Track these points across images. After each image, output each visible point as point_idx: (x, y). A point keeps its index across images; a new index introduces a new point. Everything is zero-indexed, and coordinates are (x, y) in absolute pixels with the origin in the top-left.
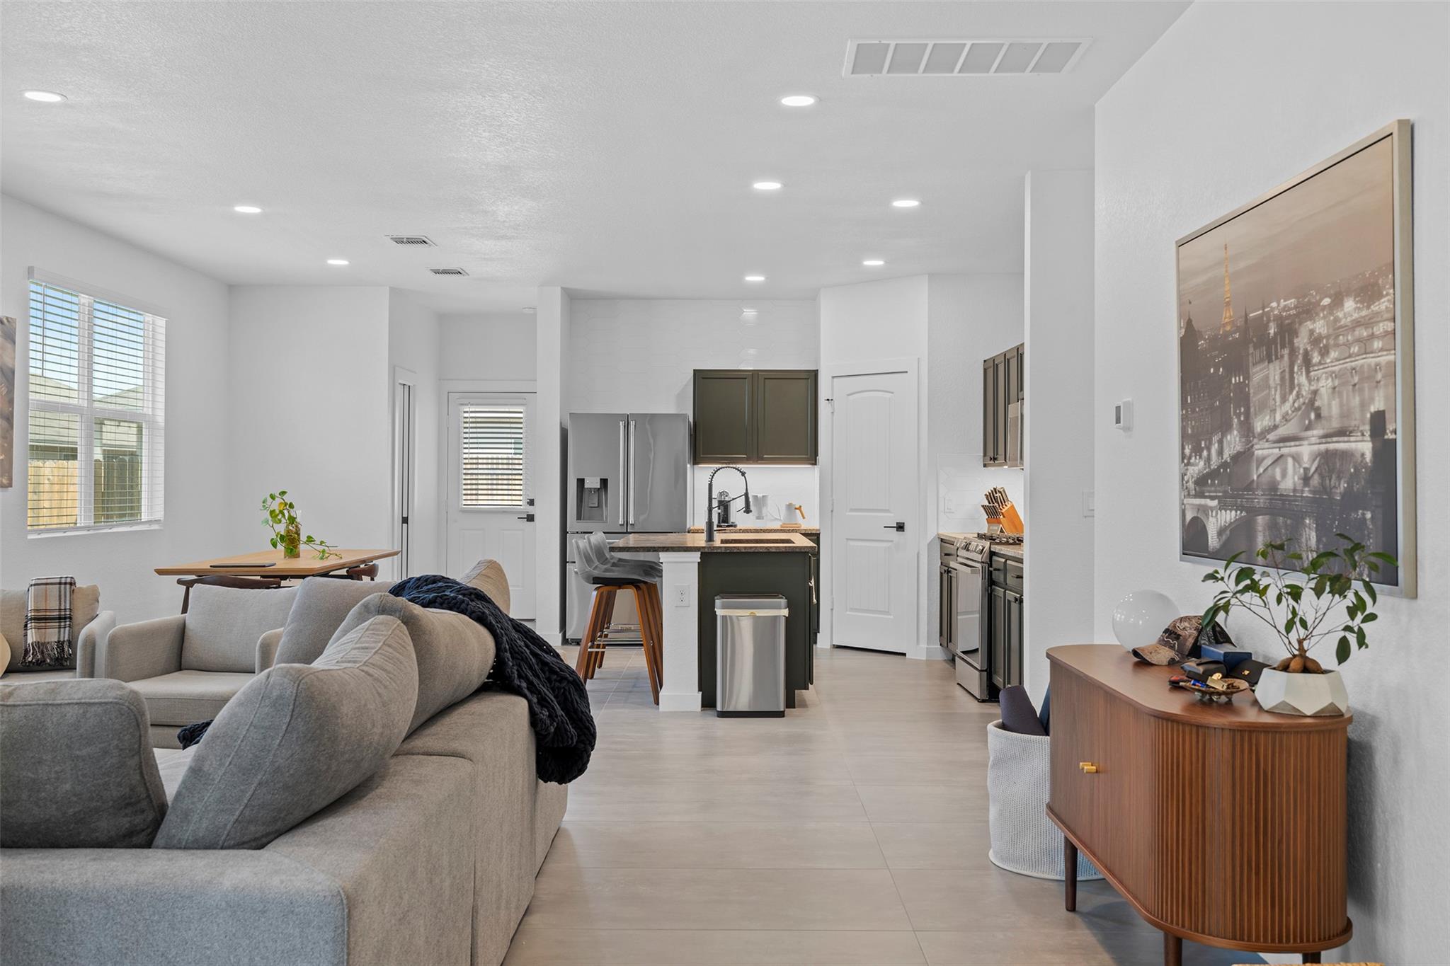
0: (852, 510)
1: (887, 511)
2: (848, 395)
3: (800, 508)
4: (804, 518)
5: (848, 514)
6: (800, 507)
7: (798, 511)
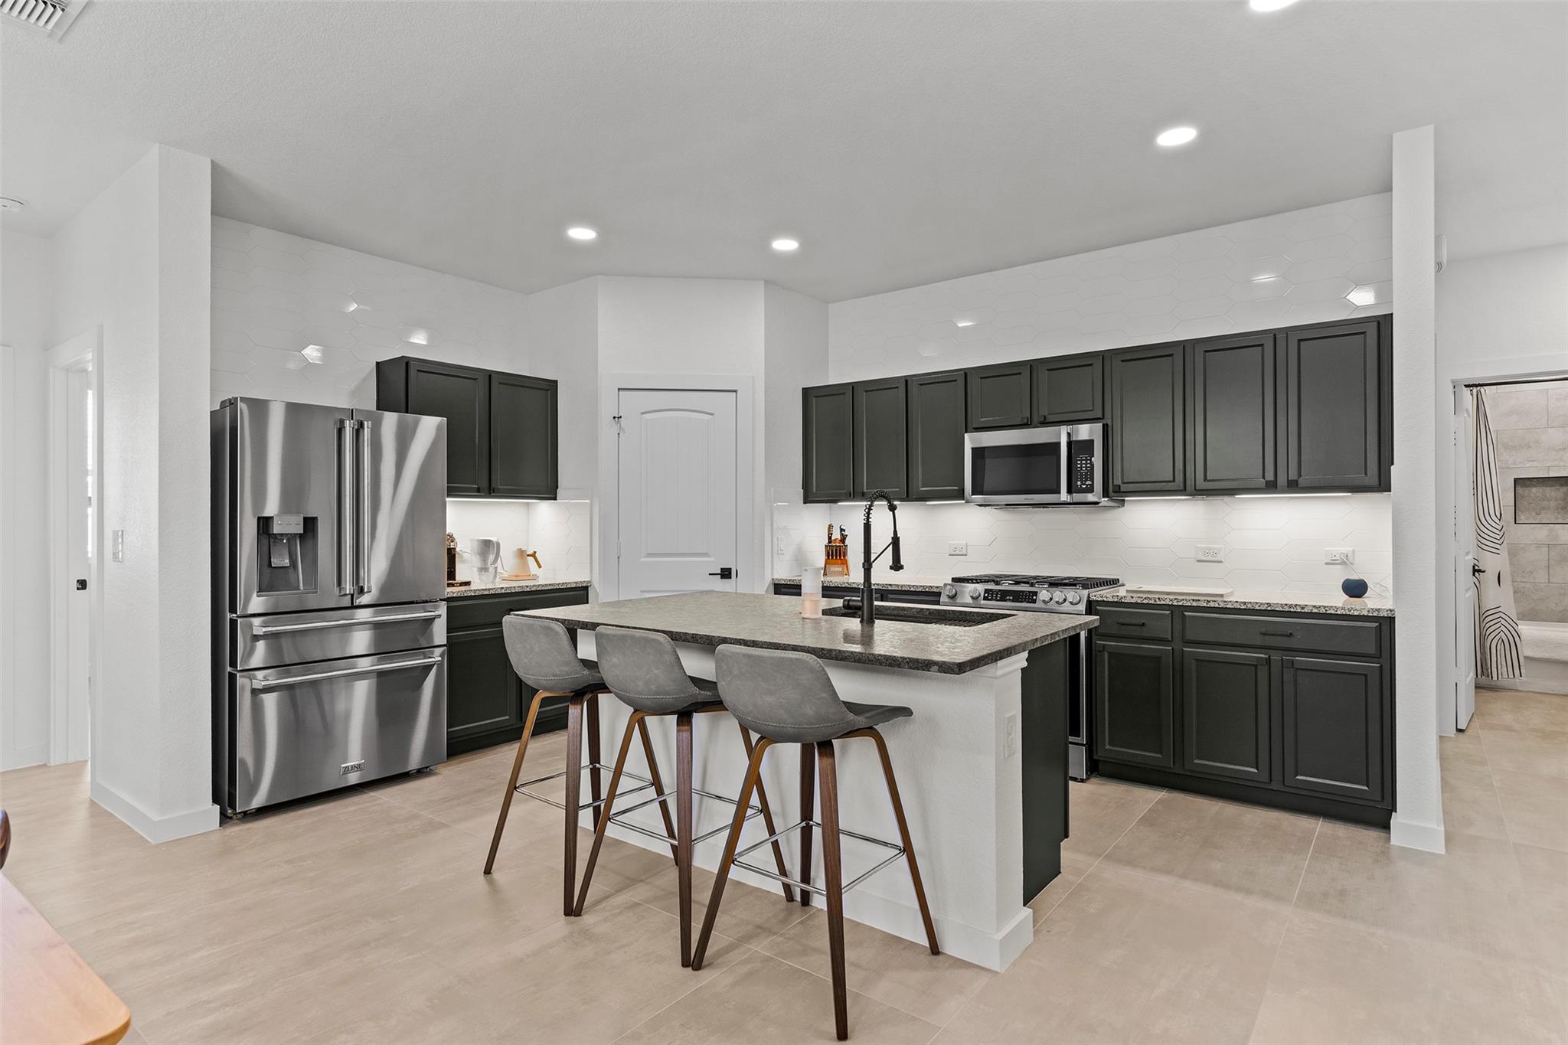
0: (649, 555)
1: (706, 555)
2: (643, 413)
3: (534, 555)
4: (540, 566)
5: (643, 559)
6: (535, 552)
7: (529, 558)
